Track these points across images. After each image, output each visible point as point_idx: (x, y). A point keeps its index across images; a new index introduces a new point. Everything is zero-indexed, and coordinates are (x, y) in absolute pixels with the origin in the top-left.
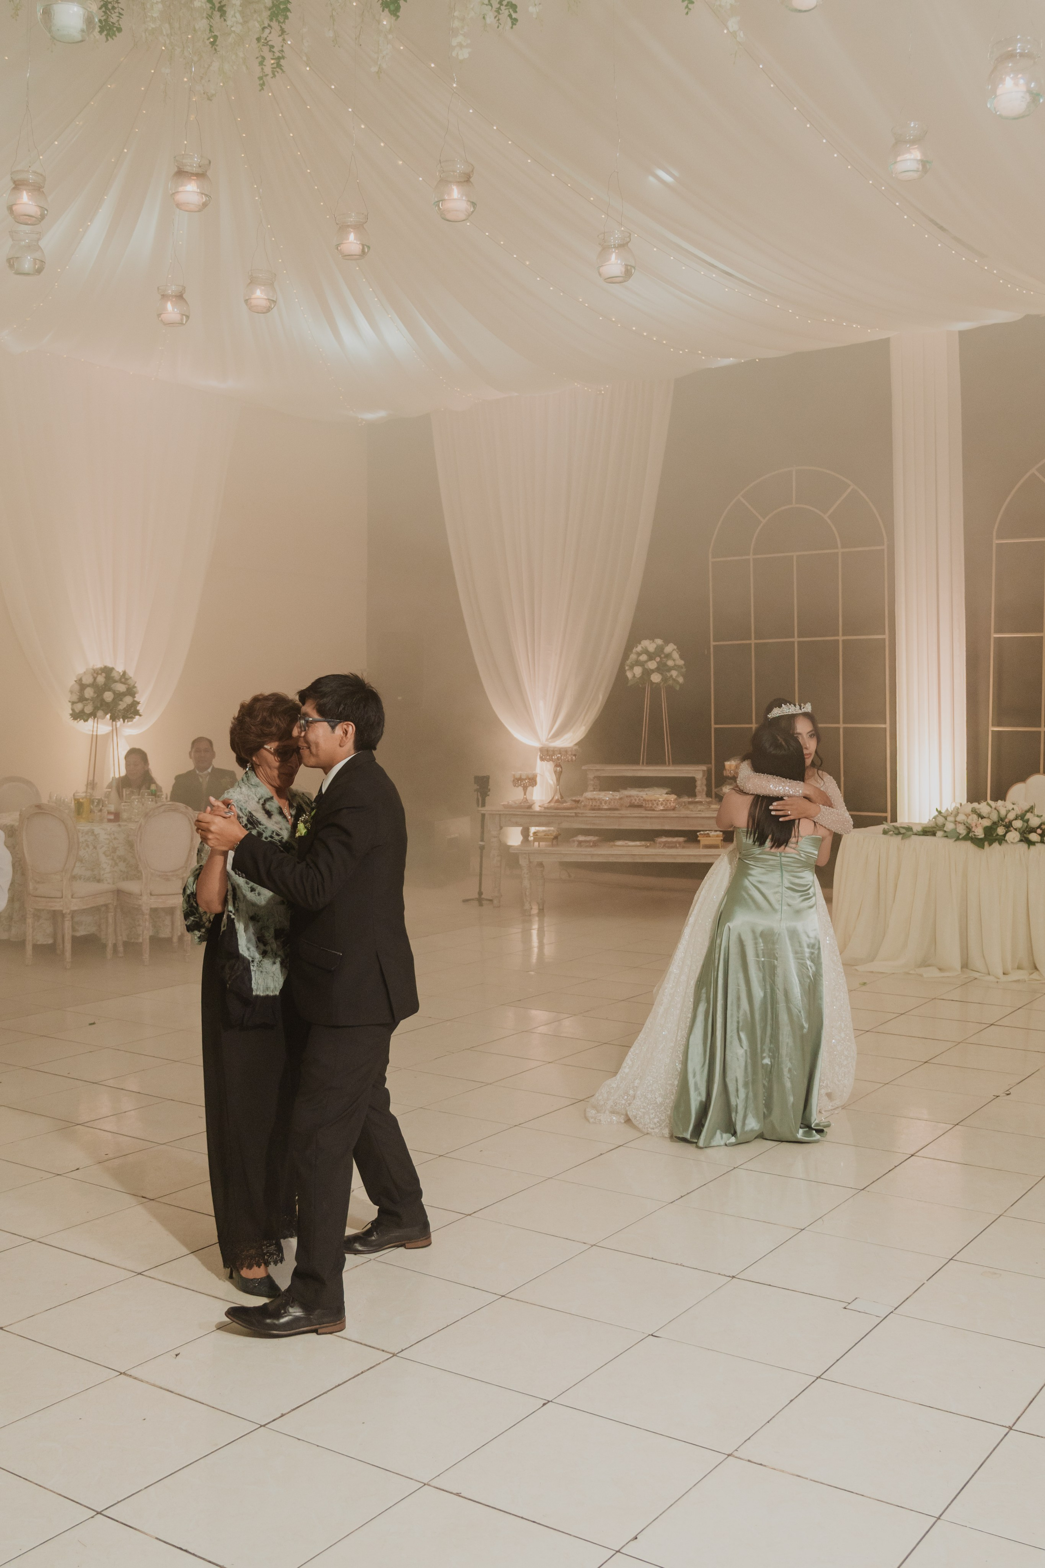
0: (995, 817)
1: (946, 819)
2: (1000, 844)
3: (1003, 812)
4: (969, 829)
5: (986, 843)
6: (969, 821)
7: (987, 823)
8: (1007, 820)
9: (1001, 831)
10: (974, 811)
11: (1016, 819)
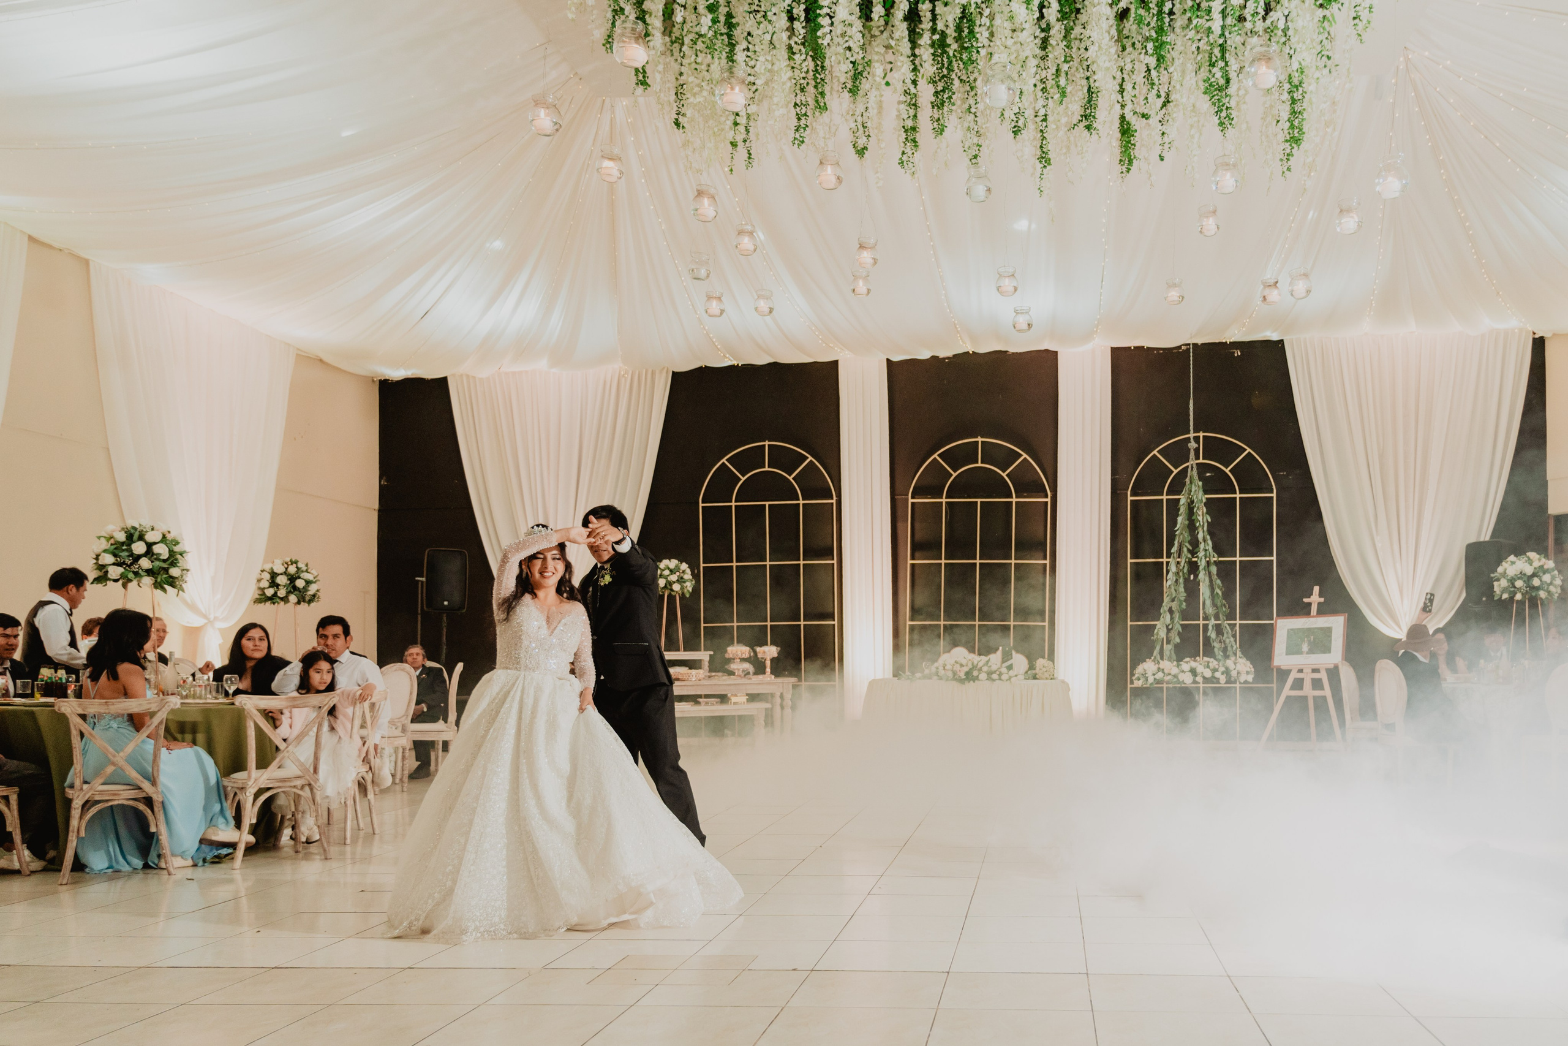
0: (970, 666)
1: (937, 668)
2: (974, 682)
3: (975, 662)
4: (955, 673)
5: (966, 682)
6: (955, 668)
7: (966, 669)
8: (979, 667)
9: (975, 673)
10: (956, 662)
11: (984, 666)
